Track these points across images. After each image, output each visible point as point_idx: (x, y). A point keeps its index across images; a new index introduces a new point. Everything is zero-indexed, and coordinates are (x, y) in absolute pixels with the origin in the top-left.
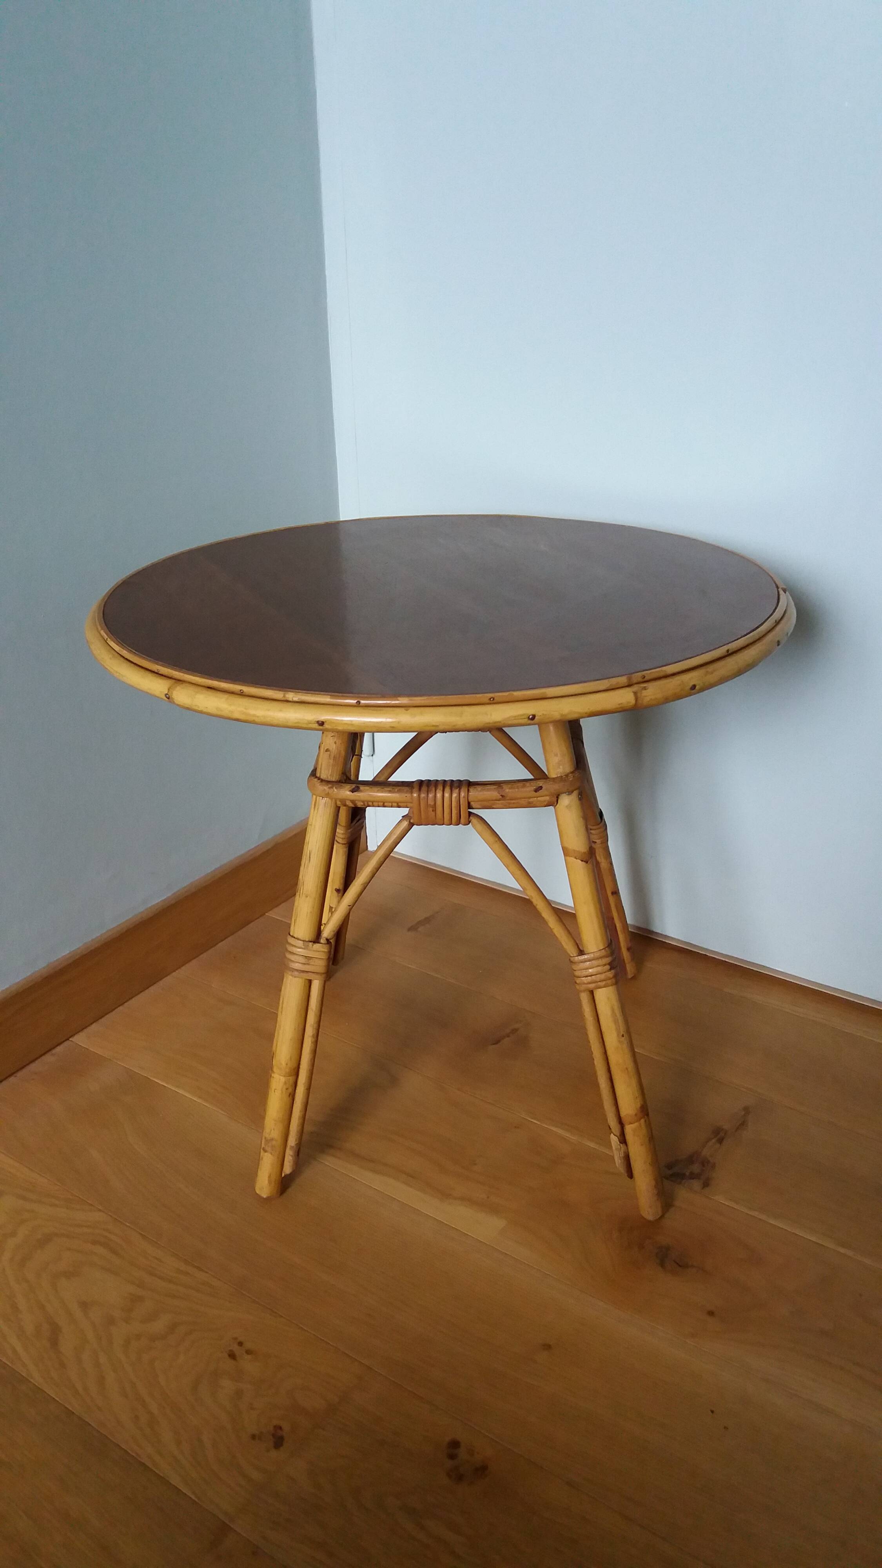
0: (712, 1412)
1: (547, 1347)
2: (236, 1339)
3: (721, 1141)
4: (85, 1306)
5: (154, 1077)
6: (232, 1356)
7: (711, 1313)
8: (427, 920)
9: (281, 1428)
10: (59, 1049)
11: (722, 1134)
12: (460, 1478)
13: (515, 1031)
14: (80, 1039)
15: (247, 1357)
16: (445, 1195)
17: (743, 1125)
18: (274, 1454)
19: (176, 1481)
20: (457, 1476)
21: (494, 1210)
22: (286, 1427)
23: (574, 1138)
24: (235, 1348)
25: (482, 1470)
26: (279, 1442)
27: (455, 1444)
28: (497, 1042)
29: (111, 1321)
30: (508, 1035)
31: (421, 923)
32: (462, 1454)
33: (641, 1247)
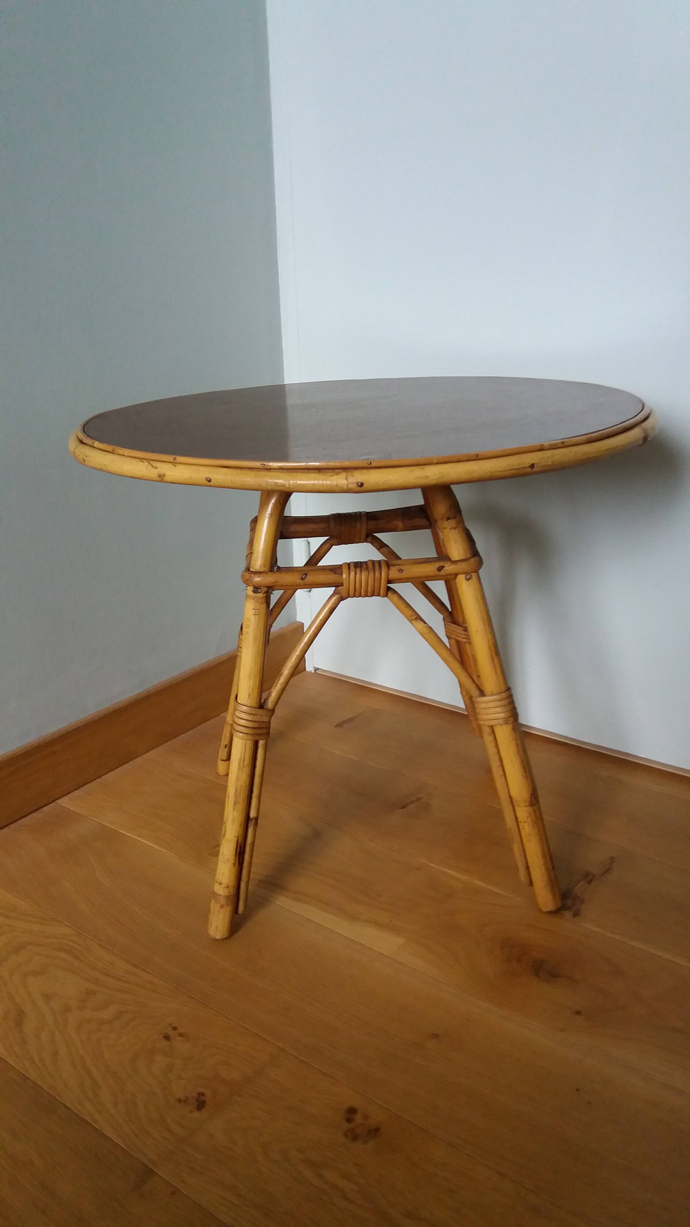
0: (578, 1090)
1: (436, 1036)
2: (171, 1024)
3: (590, 882)
4: (47, 997)
5: (120, 829)
6: (167, 1037)
7: (578, 1013)
8: (350, 720)
9: (203, 1094)
10: (46, 809)
11: (590, 877)
12: (355, 1138)
13: (419, 799)
14: (64, 802)
15: (179, 1039)
16: (354, 918)
17: (608, 870)
18: (196, 1114)
19: (109, 1132)
20: (353, 1136)
21: (395, 929)
22: (208, 1093)
23: (465, 878)
24: (171, 1032)
25: (375, 1132)
26: (201, 1105)
27: (352, 1111)
28: (404, 807)
29: (67, 1009)
30: (413, 802)
31: (346, 722)
32: (358, 1118)
33: (519, 960)
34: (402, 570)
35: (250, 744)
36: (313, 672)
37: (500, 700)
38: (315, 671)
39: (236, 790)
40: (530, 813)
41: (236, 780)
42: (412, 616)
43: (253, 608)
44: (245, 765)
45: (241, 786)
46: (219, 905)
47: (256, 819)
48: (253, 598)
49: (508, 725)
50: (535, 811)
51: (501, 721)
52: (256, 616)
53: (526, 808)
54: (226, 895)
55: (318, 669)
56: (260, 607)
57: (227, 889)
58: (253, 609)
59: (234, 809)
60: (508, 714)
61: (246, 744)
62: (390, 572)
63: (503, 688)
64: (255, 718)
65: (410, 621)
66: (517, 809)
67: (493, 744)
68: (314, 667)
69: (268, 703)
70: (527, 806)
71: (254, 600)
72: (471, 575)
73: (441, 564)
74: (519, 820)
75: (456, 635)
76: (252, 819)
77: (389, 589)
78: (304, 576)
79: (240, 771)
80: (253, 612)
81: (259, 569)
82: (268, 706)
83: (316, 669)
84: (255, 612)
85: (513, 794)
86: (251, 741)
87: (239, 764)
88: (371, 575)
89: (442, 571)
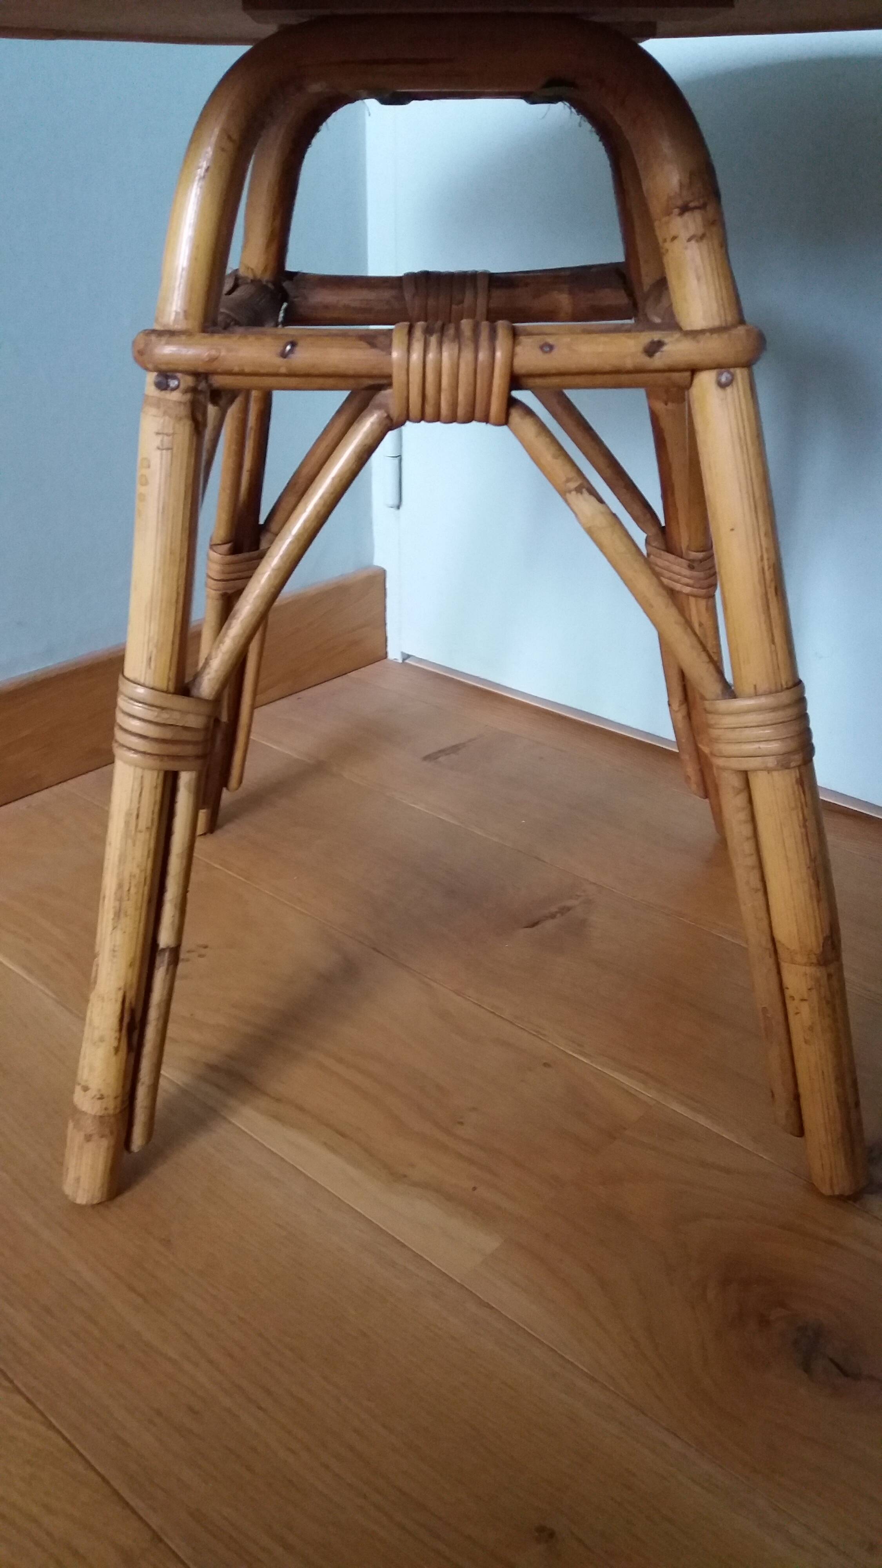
8: (455, 749)
13: (564, 910)
21: (483, 1215)
23: (649, 1094)
28: (534, 925)
30: (553, 916)
31: (442, 752)
33: (764, 1322)
34: (551, 347)
35: (152, 780)
36: (400, 661)
37: (774, 709)
38: (404, 660)
39: (120, 886)
40: (818, 980)
41: (120, 861)
42: (568, 480)
43: (156, 430)
44: (139, 828)
45: (132, 876)
46: (82, 1134)
47: (175, 952)
48: (158, 404)
49: (787, 771)
50: (830, 976)
51: (771, 762)
52: (164, 451)
53: (809, 970)
54: (98, 1114)
55: (409, 656)
56: (174, 428)
57: (100, 1101)
58: (158, 434)
59: (114, 928)
60: (792, 745)
61: (142, 777)
62: (518, 349)
63: (784, 678)
64: (164, 717)
65: (563, 493)
66: (785, 967)
67: (743, 816)
68: (403, 653)
69: (200, 684)
70: (811, 964)
71: (158, 407)
72: (733, 376)
73: (656, 336)
74: (788, 993)
75: (670, 579)
76: (163, 950)
77: (512, 403)
78: (288, 348)
79: (130, 841)
80: (157, 441)
81: (171, 324)
82: (201, 690)
83: (406, 657)
84: (162, 441)
85: (781, 934)
86: (155, 773)
87: (127, 823)
88: (467, 355)
89: (658, 354)
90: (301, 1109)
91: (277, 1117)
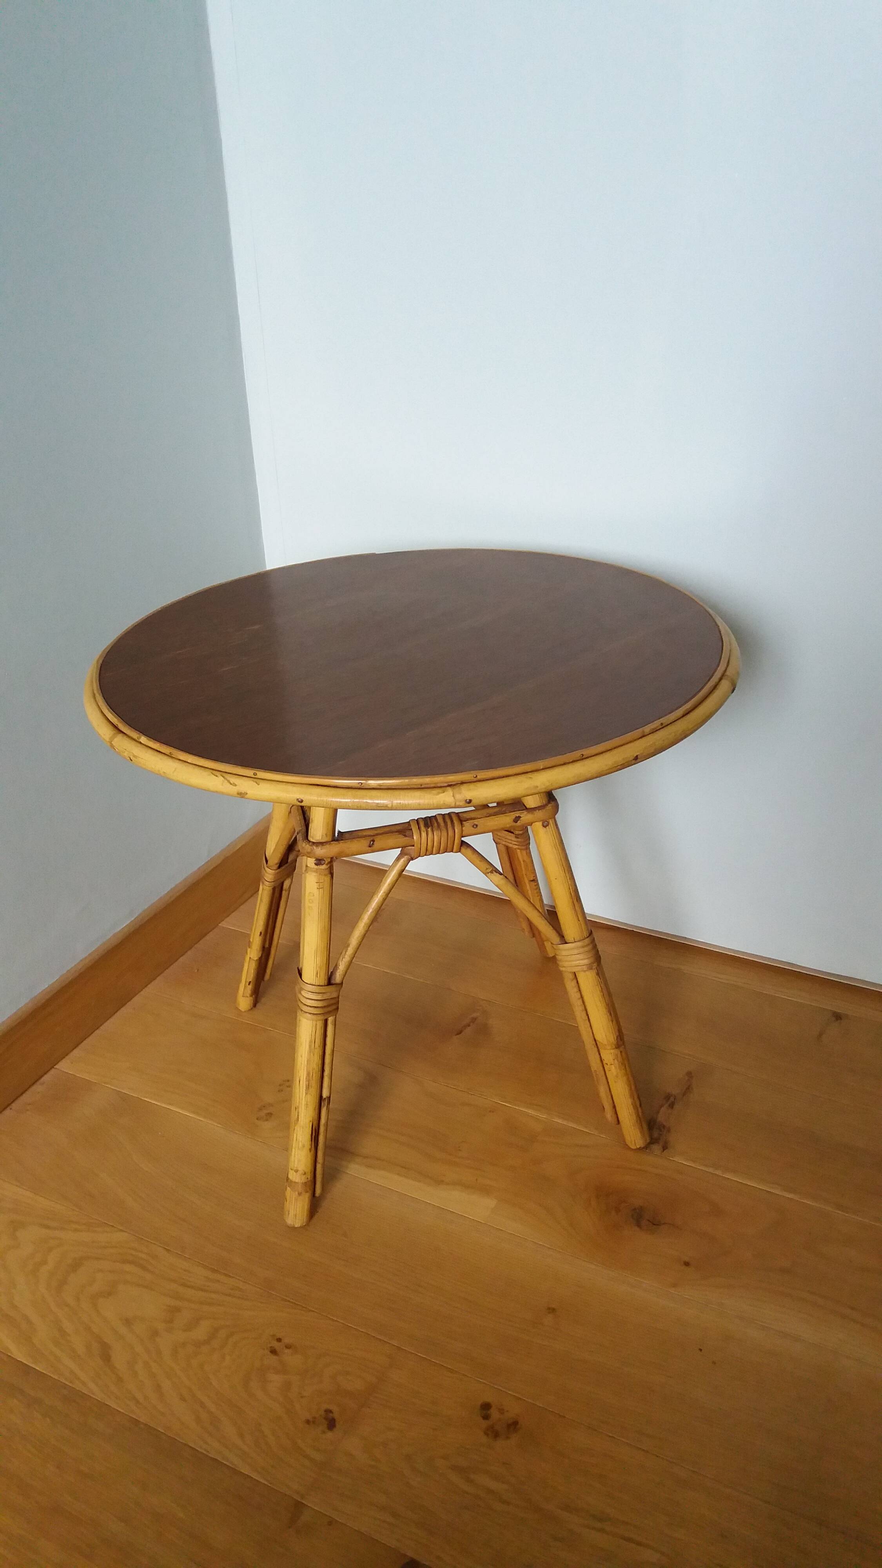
0: (701, 1350)
1: (551, 1310)
2: (273, 1336)
3: (672, 1106)
4: (128, 1322)
5: (145, 1097)
6: (274, 1352)
7: (687, 1264)
9: (331, 1412)
10: (46, 1078)
11: (672, 1099)
12: (496, 1435)
13: (474, 1020)
14: (64, 1066)
15: (287, 1351)
16: (439, 1182)
17: (688, 1089)
18: (330, 1435)
19: (246, 1470)
20: (493, 1433)
21: (485, 1191)
22: (334, 1408)
23: (543, 1116)
24: (276, 1345)
25: (513, 1426)
26: (331, 1424)
27: (486, 1406)
28: (460, 1033)
29: (155, 1333)
30: (468, 1026)
32: (494, 1413)
33: (618, 1210)
34: (477, 826)
35: (320, 1024)
37: (583, 947)
39: (308, 1074)
40: (617, 1055)
41: (307, 1064)
42: (487, 869)
43: (316, 881)
44: (316, 1047)
45: (313, 1069)
46: (297, 1193)
47: (329, 1098)
48: (316, 871)
49: (591, 971)
50: (621, 1052)
51: (585, 968)
52: (320, 890)
53: (612, 1051)
54: (304, 1182)
56: (324, 879)
57: (304, 1176)
58: (317, 883)
59: (306, 1094)
60: (592, 960)
61: (316, 1024)
62: (464, 828)
63: (586, 934)
64: (325, 997)
65: (485, 874)
66: (602, 1051)
67: (576, 990)
69: (335, 977)
70: (613, 1049)
71: (317, 873)
72: (548, 822)
73: (517, 814)
74: (604, 1062)
75: (506, 842)
76: (325, 1099)
77: (462, 843)
78: (372, 842)
79: (312, 1055)
80: (316, 885)
81: (320, 838)
82: (336, 980)
84: (319, 886)
85: (598, 1038)
86: (321, 1021)
87: (310, 1046)
88: (444, 833)
89: (519, 822)
90: (378, 1159)
91: (368, 1166)
